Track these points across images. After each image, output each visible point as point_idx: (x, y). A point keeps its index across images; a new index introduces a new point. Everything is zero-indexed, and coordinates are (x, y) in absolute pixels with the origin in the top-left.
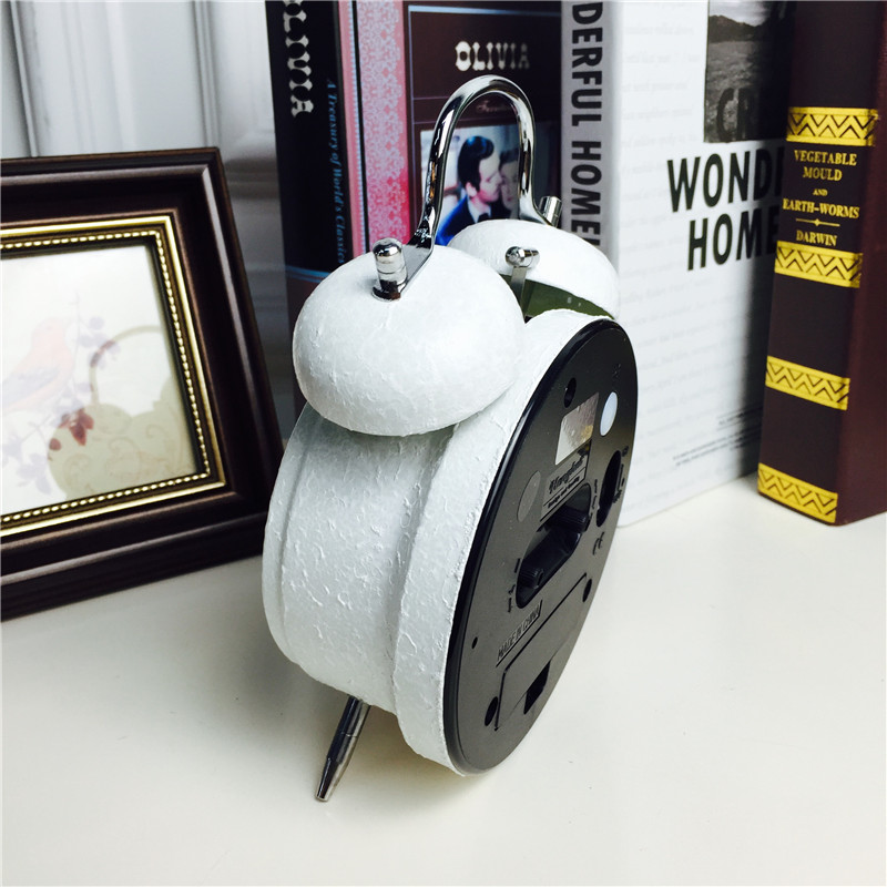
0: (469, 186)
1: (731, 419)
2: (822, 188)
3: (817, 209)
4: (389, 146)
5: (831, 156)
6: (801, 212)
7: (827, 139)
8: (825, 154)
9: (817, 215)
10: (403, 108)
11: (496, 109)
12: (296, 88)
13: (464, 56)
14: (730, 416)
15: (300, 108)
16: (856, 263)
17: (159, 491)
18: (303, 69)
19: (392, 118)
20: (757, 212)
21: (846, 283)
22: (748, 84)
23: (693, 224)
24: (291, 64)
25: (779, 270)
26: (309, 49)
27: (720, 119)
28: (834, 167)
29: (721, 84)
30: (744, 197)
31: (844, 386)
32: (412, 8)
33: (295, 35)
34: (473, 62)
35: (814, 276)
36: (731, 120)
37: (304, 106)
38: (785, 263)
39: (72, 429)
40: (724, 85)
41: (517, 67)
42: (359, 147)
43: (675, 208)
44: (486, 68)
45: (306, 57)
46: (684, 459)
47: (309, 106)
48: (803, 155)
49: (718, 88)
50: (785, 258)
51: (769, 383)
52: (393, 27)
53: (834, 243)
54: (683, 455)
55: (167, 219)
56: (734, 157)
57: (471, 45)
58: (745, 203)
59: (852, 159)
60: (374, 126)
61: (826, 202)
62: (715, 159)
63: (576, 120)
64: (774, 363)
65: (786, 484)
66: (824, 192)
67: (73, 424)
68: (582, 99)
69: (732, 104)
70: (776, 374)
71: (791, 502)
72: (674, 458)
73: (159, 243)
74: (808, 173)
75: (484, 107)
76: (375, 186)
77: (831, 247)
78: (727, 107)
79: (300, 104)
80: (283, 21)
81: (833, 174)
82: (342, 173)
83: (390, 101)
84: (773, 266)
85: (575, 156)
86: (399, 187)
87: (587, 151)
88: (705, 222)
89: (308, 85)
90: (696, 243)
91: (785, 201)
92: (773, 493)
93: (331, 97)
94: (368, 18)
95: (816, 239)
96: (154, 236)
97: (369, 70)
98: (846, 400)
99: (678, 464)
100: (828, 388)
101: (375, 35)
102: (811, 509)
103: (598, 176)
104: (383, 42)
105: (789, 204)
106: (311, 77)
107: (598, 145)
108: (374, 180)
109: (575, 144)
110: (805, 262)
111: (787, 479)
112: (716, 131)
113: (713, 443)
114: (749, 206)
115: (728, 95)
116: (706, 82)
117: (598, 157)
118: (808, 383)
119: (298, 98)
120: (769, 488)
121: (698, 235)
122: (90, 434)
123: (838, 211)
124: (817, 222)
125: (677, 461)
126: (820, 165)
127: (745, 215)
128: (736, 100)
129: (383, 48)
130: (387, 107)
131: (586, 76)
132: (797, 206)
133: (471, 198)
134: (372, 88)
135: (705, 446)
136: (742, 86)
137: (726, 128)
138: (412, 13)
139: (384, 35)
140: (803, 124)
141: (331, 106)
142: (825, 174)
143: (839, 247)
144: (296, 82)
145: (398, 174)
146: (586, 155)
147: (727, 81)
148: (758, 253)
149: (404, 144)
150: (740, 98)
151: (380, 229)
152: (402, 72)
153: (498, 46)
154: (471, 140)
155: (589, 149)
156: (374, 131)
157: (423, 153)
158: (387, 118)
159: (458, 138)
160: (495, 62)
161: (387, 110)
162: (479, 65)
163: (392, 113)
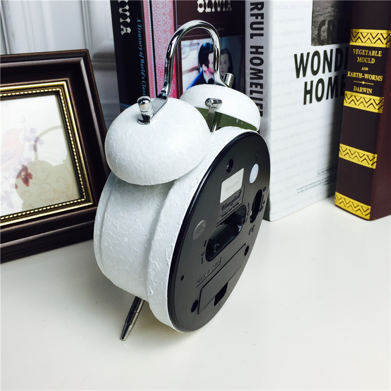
0: (204, 66)
1: (323, 172)
2: (365, 67)
3: (363, 77)
4: (166, 48)
5: (370, 52)
6: (356, 78)
7: (368, 44)
8: (367, 51)
9: (363, 79)
10: (173, 30)
12: (123, 21)
13: (201, 6)
14: (322, 171)
15: (125, 31)
16: (381, 101)
17: (63, 207)
18: (126, 13)
19: (167, 35)
20: (336, 77)
21: (376, 111)
22: (332, 18)
23: (306, 83)
24: (120, 10)
25: (345, 104)
26: (128, 4)
27: (319, 34)
28: (371, 57)
29: (320, 18)
30: (330, 71)
31: (374, 158)
34: (205, 8)
35: (361, 107)
36: (324, 35)
37: (127, 30)
38: (349, 101)
39: (22, 179)
40: (321, 19)
41: (226, 10)
42: (152, 49)
43: (298, 76)
44: (211, 11)
45: (127, 7)
46: (301, 190)
47: (129, 30)
48: (357, 51)
49: (318, 20)
50: (348, 99)
51: (340, 156)
53: (371, 92)
54: (301, 188)
55: (64, 83)
56: (325, 52)
57: (204, 0)
58: (330, 73)
59: (380, 54)
60: (159, 39)
61: (367, 74)
62: (317, 53)
63: (252, 36)
64: (343, 147)
65: (347, 202)
66: (367, 69)
67: (23, 177)
68: (254, 26)
69: (325, 28)
70: (344, 152)
71: (350, 209)
72: (297, 190)
73: (61, 94)
74: (359, 60)
76: (160, 67)
77: (370, 94)
78: (322, 29)
79: (125, 29)
81: (371, 60)
82: (144, 61)
83: (167, 27)
84: (343, 102)
85: (252, 53)
87: (257, 50)
88: (312, 82)
89: (128, 20)
90: (307, 92)
91: (349, 72)
92: (342, 205)
93: (138, 26)
95: (363, 90)
96: (59, 91)
97: (156, 13)
98: (375, 164)
99: (299, 193)
100: (367, 159)
102: (358, 213)
103: (262, 62)
105: (350, 74)
106: (130, 17)
107: (262, 47)
108: (159, 64)
109: (252, 47)
110: (358, 101)
111: (348, 199)
112: (317, 40)
113: (315, 183)
114: (332, 74)
115: (323, 23)
116: (313, 17)
117: (262, 53)
118: (358, 156)
119: (124, 26)
120: (340, 203)
121: (309, 88)
122: (31, 181)
123: (373, 77)
124: (363, 83)
125: (298, 191)
126: (365, 56)
127: (330, 79)
128: (326, 26)
129: (163, 3)
131: (257, 16)
132: (354, 75)
133: (205, 71)
134: (158, 22)
135: (311, 184)
136: (330, 19)
137: (322, 39)
140: (357, 37)
141: (139, 30)
142: (367, 60)
143: (373, 94)
144: (123, 19)
146: (257, 52)
147: (322, 17)
148: (336, 96)
150: (329, 25)
152: (172, 14)
153: (217, 1)
154: (204, 45)
155: (258, 50)
156: (159, 42)
157: (182, 51)
158: (165, 35)
159: (199, 44)
160: (216, 9)
161: (165, 31)
162: (208, 10)
163: (167, 33)
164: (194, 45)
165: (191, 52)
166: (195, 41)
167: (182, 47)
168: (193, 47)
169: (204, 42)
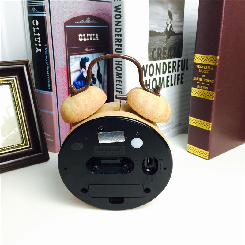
0: (83, 69)
4: (61, 60)
10: (65, 51)
11: (90, 50)
12: (37, 46)
13: (81, 37)
15: (38, 51)
18: (38, 41)
19: (62, 53)
23: (146, 81)
24: (35, 40)
26: (40, 36)
32: (67, 26)
33: (36, 33)
34: (83, 38)
37: (39, 50)
41: (95, 40)
42: (53, 60)
44: (87, 40)
45: (39, 38)
47: (40, 50)
52: (61, 31)
57: (83, 35)
60: (57, 55)
62: (152, 65)
75: (87, 50)
76: (57, 70)
80: (33, 29)
82: (49, 67)
83: (61, 49)
86: (64, 70)
88: (150, 80)
89: (40, 45)
93: (45, 48)
94: (55, 29)
97: (55, 42)
101: (57, 33)
104: (59, 35)
106: (41, 43)
108: (57, 68)
114: (161, 76)
119: (37, 48)
121: (148, 83)
127: (160, 78)
129: (59, 36)
130: (61, 50)
133: (84, 72)
134: (56, 46)
138: (67, 28)
139: (59, 33)
141: (46, 51)
144: (37, 44)
145: (64, 67)
148: (164, 87)
149: (65, 59)
151: (59, 80)
152: (64, 42)
153: (90, 35)
154: (83, 58)
156: (57, 57)
157: (71, 61)
158: (60, 53)
159: (80, 57)
160: (89, 38)
161: (60, 51)
162: (85, 40)
163: (62, 52)
164: (77, 58)
165: (76, 62)
166: (78, 56)
167: (70, 59)
168: (76, 59)
169: (83, 56)
